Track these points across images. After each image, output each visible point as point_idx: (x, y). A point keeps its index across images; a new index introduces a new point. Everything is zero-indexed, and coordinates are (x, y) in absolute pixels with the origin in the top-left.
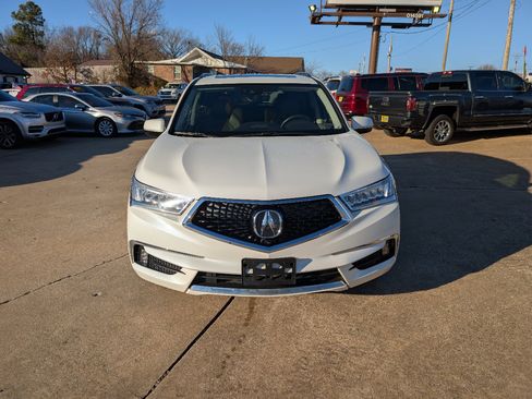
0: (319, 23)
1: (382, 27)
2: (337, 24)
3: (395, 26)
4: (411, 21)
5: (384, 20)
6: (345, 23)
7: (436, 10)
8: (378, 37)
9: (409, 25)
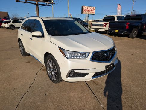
0: (19, 2)
1: (39, 5)
2: (25, 3)
3: (42, 5)
4: (46, 4)
5: (39, 3)
6: (27, 3)
7: (52, 2)
8: (38, 8)
9: (45, 5)
